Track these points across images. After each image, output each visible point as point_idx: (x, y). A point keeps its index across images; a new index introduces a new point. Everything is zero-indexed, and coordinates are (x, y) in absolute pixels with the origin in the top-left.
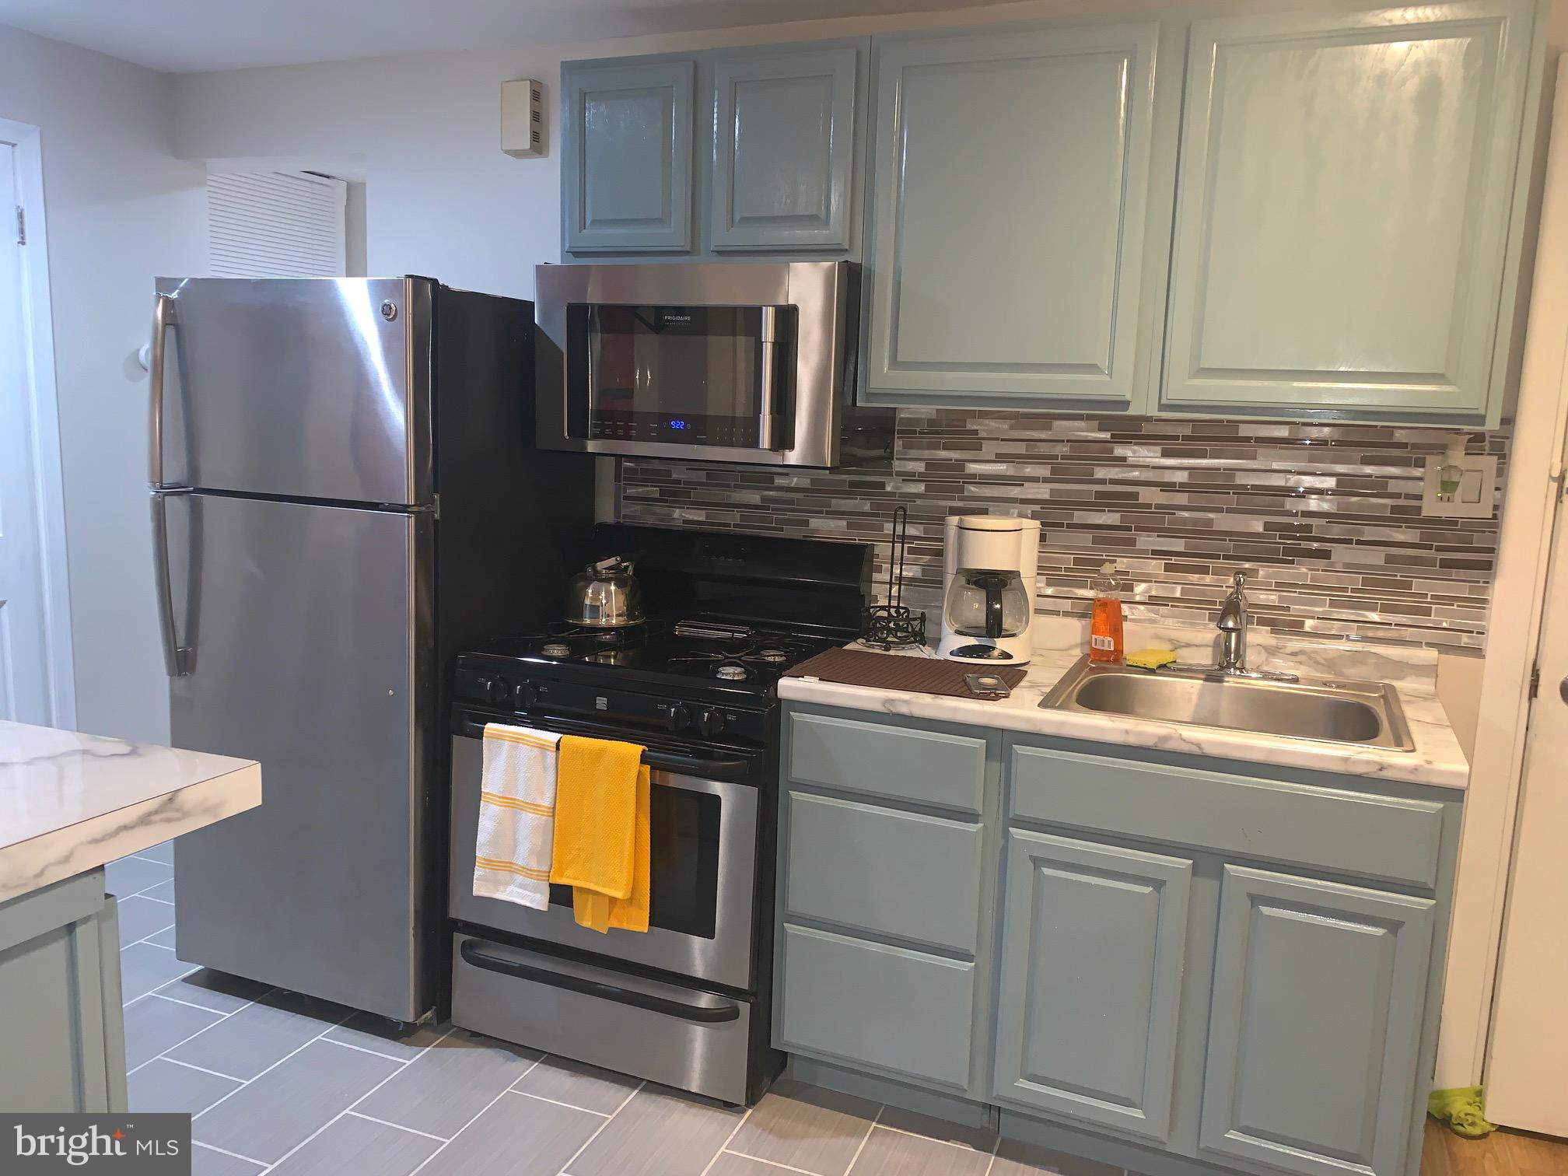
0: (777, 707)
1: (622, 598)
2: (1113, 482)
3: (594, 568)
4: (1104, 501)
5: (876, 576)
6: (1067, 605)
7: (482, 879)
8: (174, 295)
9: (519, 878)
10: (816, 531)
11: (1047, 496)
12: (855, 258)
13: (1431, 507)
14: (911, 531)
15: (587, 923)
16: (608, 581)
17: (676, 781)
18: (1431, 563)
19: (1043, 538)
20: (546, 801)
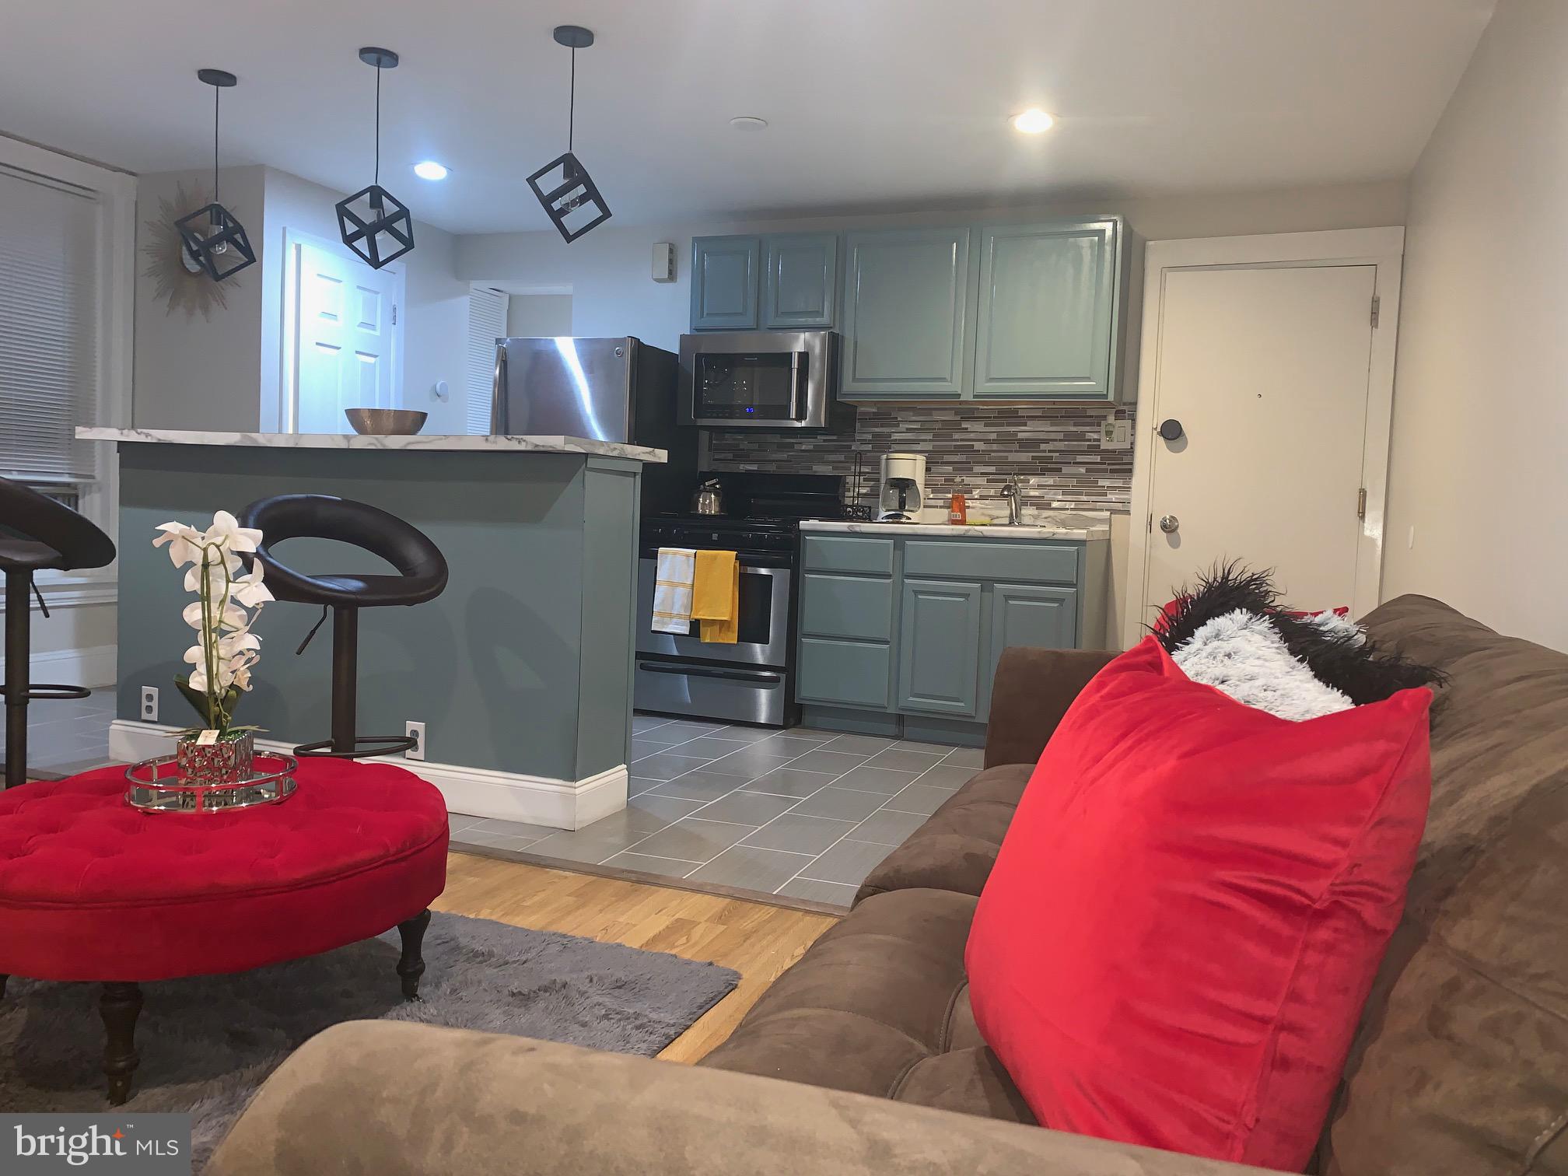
0: (801, 533)
1: (717, 504)
2: (962, 440)
3: (704, 485)
4: (958, 450)
5: (847, 494)
6: (941, 503)
7: (657, 622)
8: (504, 346)
9: (675, 620)
10: (815, 472)
11: (931, 449)
12: (836, 331)
13: (1105, 445)
14: (865, 469)
15: (708, 641)
16: (711, 492)
17: (750, 570)
18: (1105, 471)
19: (928, 470)
20: (689, 582)
